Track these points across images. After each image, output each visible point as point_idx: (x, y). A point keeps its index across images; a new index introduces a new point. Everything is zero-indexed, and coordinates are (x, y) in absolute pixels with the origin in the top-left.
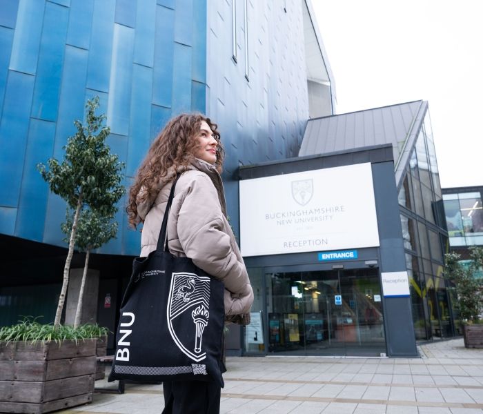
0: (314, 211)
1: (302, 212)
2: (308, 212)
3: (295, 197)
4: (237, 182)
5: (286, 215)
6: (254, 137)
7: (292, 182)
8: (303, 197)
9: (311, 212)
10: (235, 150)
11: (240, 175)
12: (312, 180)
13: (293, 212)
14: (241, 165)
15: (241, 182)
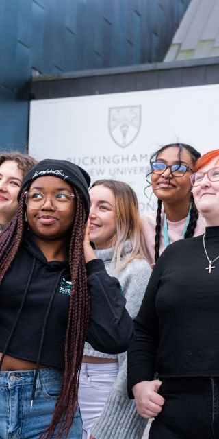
0: (138, 157)
1: (120, 158)
2: (130, 159)
3: (113, 133)
4: (26, 103)
5: (97, 160)
6: (70, 22)
7: (110, 109)
8: (124, 135)
9: (134, 158)
10: (27, 50)
11: (33, 92)
12: (140, 107)
13: (107, 157)
14: (36, 74)
15: (33, 103)
